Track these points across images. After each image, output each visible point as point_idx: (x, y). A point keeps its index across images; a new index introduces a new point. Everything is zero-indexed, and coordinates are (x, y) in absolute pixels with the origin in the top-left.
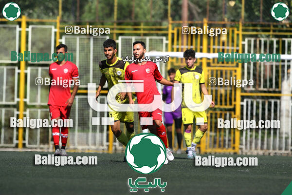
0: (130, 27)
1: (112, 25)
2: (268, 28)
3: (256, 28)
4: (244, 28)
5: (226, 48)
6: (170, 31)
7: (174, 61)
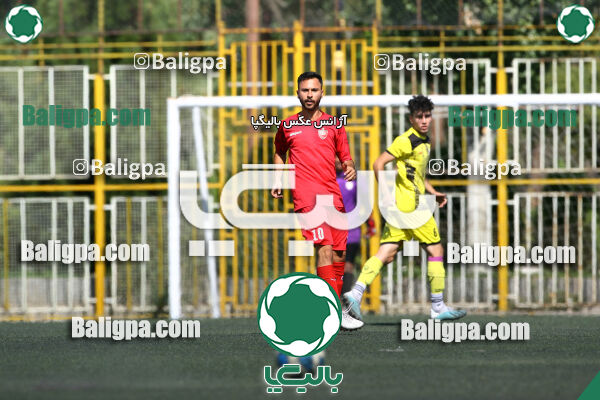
0: (133, 45)
1: (95, 40)
2: (435, 39)
3: (408, 39)
4: (384, 39)
5: (344, 83)
6: (222, 51)
7: (233, 115)
